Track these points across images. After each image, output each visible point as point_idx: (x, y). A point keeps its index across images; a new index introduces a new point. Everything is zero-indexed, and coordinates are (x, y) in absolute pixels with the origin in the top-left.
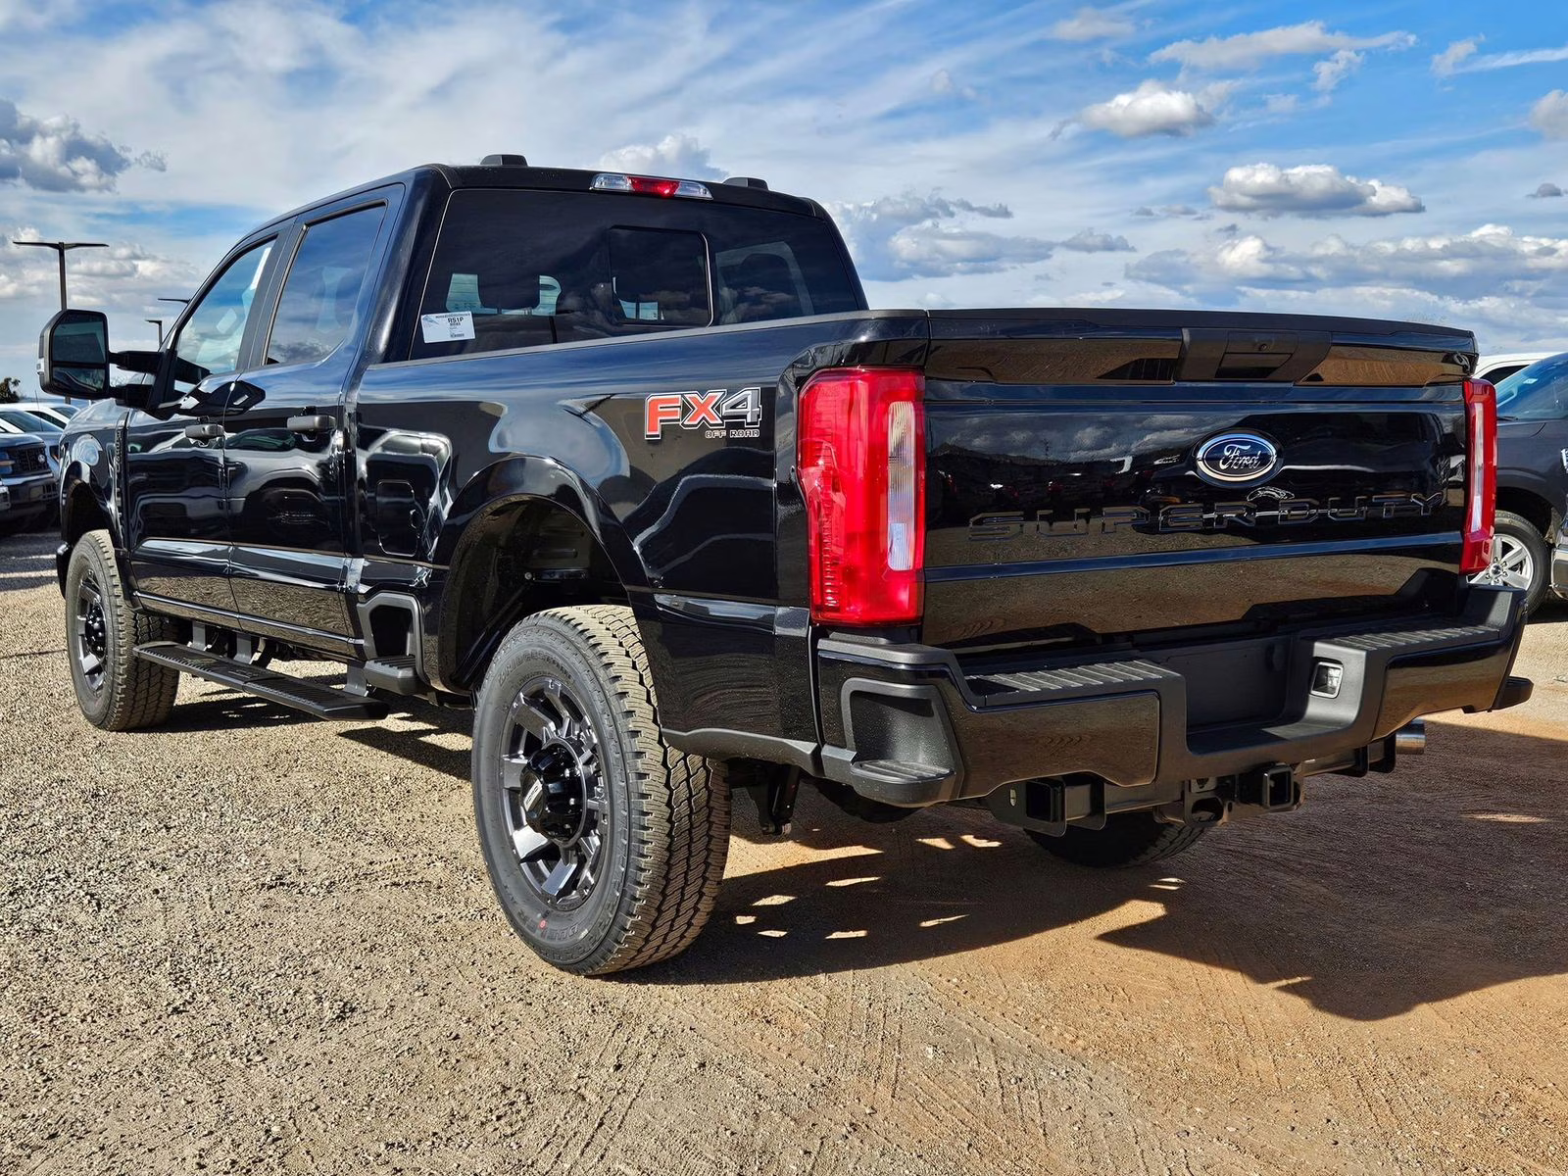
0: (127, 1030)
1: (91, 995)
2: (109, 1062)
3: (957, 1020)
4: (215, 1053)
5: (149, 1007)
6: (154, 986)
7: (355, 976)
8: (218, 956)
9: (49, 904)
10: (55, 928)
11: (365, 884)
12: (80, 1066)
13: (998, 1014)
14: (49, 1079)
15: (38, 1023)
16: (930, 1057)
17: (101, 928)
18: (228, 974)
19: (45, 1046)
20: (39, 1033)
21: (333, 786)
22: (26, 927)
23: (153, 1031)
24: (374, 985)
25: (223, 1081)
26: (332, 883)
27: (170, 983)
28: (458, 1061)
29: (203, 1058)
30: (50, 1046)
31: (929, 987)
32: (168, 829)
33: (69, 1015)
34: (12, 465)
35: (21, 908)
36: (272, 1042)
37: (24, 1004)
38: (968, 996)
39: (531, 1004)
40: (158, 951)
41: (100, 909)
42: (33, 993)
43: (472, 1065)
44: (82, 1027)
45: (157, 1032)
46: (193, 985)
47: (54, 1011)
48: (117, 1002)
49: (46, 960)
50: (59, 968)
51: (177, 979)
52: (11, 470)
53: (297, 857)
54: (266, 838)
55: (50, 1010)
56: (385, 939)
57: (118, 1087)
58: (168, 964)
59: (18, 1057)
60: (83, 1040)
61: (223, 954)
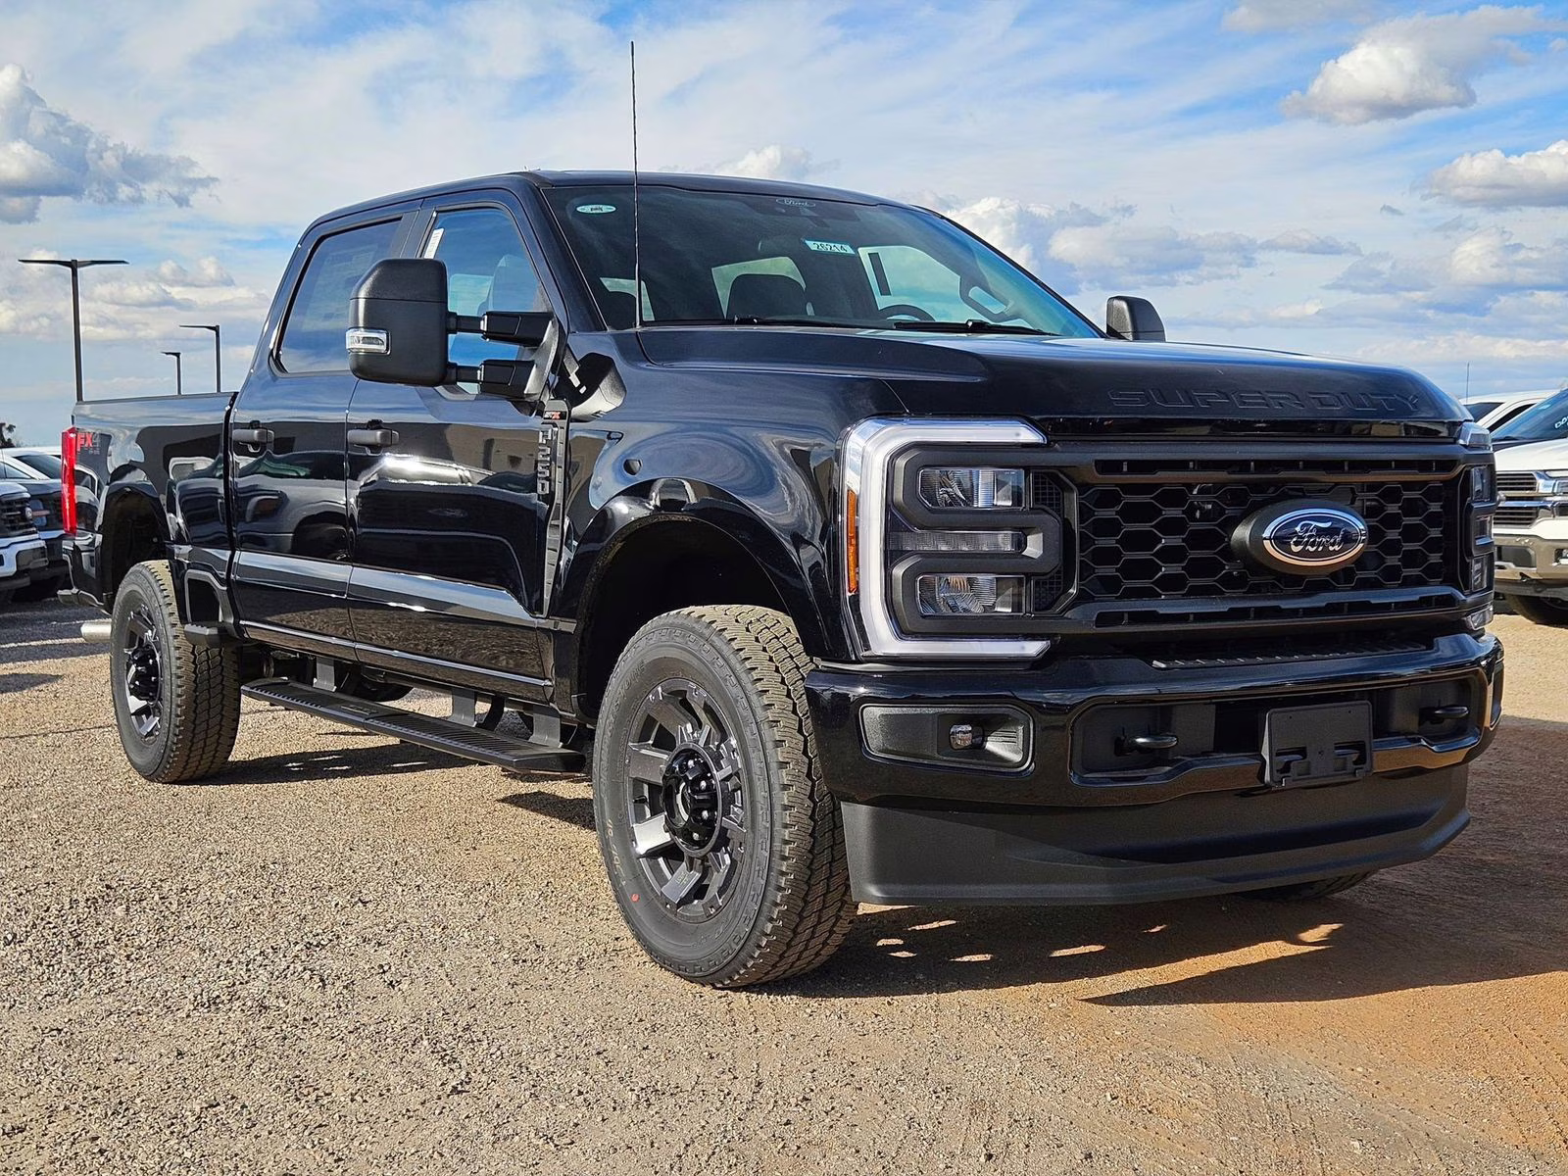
0: (408, 1110)
1: (351, 1074)
2: (400, 1143)
3: (1377, 1113)
4: (517, 1134)
5: (422, 1087)
6: (418, 1064)
7: (645, 1057)
8: (480, 1035)
9: (265, 980)
10: (282, 1005)
11: (618, 961)
12: (369, 1147)
13: (1427, 1107)
14: (340, 1160)
15: (303, 1102)
16: (1359, 1152)
17: (334, 1005)
18: (499, 1053)
19: (320, 1126)
20: (307, 1112)
21: (534, 860)
22: (249, 1004)
23: (437, 1112)
24: (671, 1067)
25: (537, 1164)
26: (581, 960)
27: (436, 1062)
28: (799, 1148)
29: (505, 1139)
30: (326, 1126)
31: (1331, 1076)
32: (365, 903)
33: (333, 1095)
34: (47, 516)
35: (234, 984)
36: (576, 1125)
37: (278, 1082)
38: (1381, 1086)
39: (861, 1089)
40: (409, 1030)
41: (324, 985)
42: (285, 1071)
43: (816, 1152)
44: (354, 1106)
45: (441, 1112)
46: (463, 1064)
47: (315, 1090)
48: (383, 1082)
49: (285, 1038)
50: (303, 1046)
51: (442, 1058)
52: (45, 521)
53: (527, 932)
54: (481, 913)
55: (311, 1089)
56: (664, 1019)
57: (421, 1168)
58: (425, 1043)
59: (295, 1137)
60: (360, 1120)
61: (484, 1033)
